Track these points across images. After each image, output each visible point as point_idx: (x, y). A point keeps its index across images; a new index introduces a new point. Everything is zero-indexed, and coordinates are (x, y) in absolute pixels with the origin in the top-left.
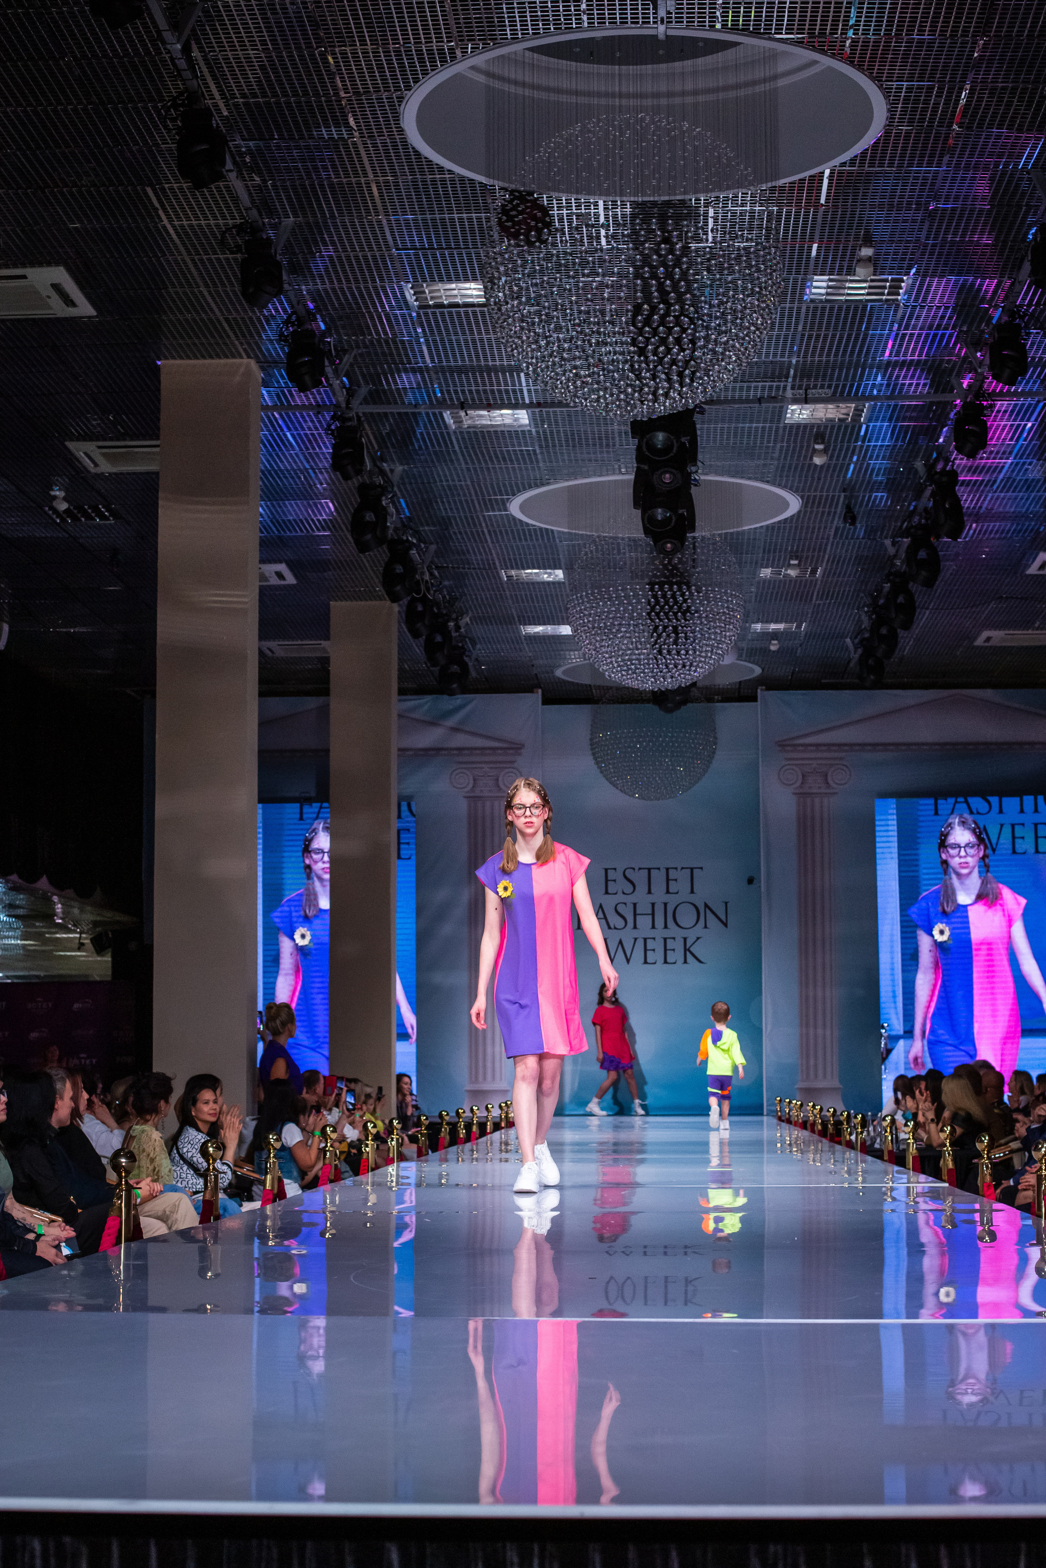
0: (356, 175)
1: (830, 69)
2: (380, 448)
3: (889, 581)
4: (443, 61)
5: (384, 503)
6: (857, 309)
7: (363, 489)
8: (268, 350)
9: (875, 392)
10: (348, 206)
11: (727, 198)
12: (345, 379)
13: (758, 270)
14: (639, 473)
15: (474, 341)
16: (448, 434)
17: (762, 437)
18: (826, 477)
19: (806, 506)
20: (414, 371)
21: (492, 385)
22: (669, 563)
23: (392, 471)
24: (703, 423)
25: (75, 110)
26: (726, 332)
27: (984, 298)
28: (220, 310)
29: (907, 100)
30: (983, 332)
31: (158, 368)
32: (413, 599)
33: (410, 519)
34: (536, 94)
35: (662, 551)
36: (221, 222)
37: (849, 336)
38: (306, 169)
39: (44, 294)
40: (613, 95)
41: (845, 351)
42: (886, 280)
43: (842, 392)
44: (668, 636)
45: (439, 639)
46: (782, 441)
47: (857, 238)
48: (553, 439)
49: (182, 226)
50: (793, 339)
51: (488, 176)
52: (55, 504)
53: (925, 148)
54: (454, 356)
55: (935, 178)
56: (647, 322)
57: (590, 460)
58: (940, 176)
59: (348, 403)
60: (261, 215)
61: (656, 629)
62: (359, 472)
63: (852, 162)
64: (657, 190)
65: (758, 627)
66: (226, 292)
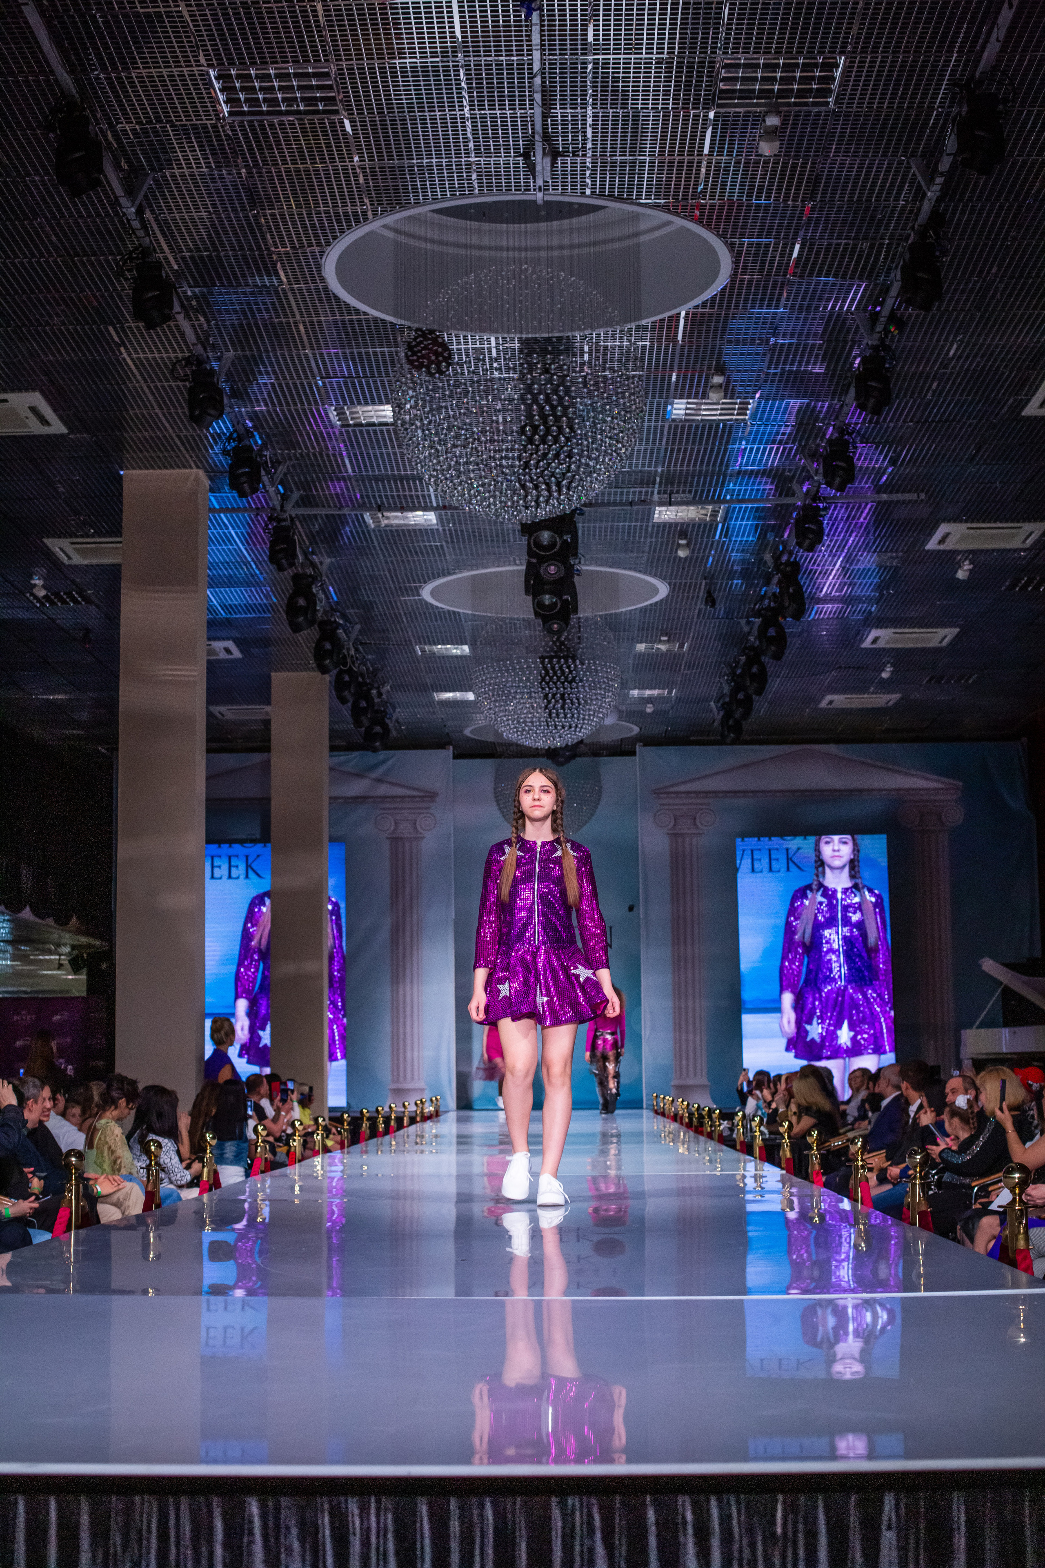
0: (286, 316)
1: (683, 227)
2: (311, 544)
3: (745, 654)
4: (357, 221)
5: (314, 590)
6: (712, 426)
7: (296, 578)
8: (214, 462)
9: (728, 497)
10: (279, 342)
11: (599, 335)
12: (280, 487)
13: (624, 398)
14: (529, 565)
15: (388, 454)
16: (369, 532)
17: (635, 533)
18: (689, 567)
19: (673, 591)
20: (338, 480)
21: (404, 490)
22: (558, 639)
23: (321, 563)
24: (584, 522)
25: (47, 262)
26: (597, 449)
27: (818, 416)
28: (173, 428)
29: (748, 254)
30: (818, 445)
31: (121, 477)
32: (341, 672)
33: (337, 603)
34: (436, 248)
35: (550, 631)
36: (172, 355)
37: (706, 450)
38: (243, 310)
39: (23, 414)
40: (501, 249)
41: (702, 462)
42: (735, 403)
43: (701, 497)
44: (557, 702)
45: (363, 704)
46: (651, 537)
47: (709, 368)
48: (457, 536)
49: (139, 358)
50: (658, 453)
51: (396, 315)
52: (35, 591)
53: (764, 294)
54: (372, 466)
55: (773, 318)
56: (530, 441)
57: (489, 554)
58: (778, 316)
59: (282, 506)
60: (205, 349)
61: (546, 696)
62: (292, 565)
63: (704, 305)
64: (540, 329)
65: (635, 693)
66: (177, 413)
